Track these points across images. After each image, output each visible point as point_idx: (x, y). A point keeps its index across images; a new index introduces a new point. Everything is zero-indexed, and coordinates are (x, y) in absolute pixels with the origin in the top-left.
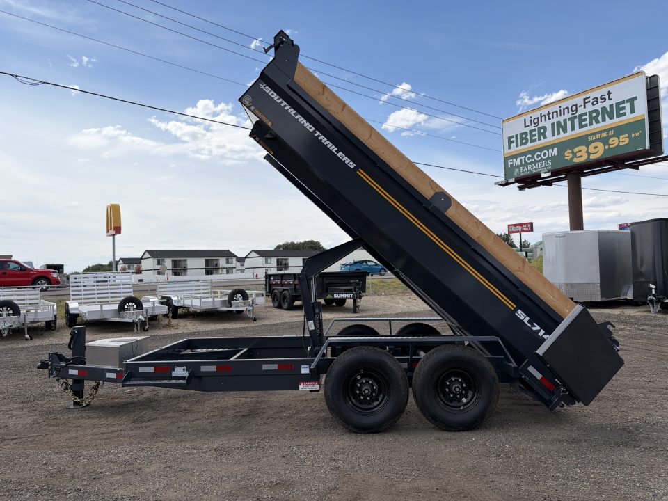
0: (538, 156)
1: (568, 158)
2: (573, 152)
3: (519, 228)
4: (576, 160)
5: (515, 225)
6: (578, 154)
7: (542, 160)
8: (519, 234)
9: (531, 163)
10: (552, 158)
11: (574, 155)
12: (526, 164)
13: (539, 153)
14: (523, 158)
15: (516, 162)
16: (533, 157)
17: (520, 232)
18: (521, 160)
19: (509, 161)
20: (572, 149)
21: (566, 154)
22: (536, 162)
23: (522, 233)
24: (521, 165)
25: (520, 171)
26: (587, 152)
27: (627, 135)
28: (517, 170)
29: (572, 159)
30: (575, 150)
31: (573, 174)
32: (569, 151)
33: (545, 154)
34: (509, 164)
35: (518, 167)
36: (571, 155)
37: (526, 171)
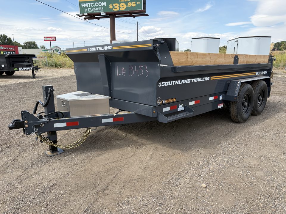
0: (97, 4)
1: (111, 8)
2: (113, 6)
3: (49, 39)
4: (114, 10)
5: (47, 37)
6: (115, 7)
7: (99, 7)
8: (50, 42)
9: (93, 7)
10: (104, 7)
11: (114, 7)
12: (91, 7)
13: (98, 3)
14: (89, 4)
15: (86, 5)
16: (94, 5)
17: (50, 41)
18: (88, 5)
19: (82, 4)
20: (113, 4)
21: (110, 6)
22: (96, 7)
23: (51, 42)
24: (88, 7)
25: (88, 10)
26: (119, 7)
27: (135, 3)
28: (86, 10)
29: (112, 9)
30: (114, 5)
31: (112, 16)
32: (111, 5)
33: (100, 4)
34: (82, 6)
35: (86, 8)
36: (112, 7)
37: (92, 11)
